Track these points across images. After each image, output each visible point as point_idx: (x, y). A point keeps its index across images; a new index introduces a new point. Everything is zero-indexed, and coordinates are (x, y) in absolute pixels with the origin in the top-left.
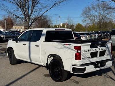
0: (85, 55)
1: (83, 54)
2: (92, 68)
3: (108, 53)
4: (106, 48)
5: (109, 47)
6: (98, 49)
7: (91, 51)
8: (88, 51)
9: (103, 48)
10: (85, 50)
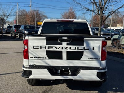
0: (35, 53)
1: (32, 51)
2: (43, 74)
3: (91, 56)
4: (84, 48)
5: (93, 48)
6: (61, 48)
7: (46, 48)
8: (41, 48)
9: (75, 47)
10: (34, 47)
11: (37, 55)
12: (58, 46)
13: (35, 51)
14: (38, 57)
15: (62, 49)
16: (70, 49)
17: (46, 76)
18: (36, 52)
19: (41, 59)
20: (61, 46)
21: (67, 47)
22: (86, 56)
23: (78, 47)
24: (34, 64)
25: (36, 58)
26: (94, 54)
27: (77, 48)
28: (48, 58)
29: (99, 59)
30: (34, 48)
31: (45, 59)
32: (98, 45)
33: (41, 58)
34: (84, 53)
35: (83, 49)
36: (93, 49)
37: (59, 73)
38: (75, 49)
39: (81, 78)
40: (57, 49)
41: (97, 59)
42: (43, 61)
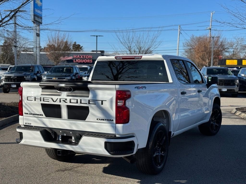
1: (26, 104)
3: (100, 116)
4: (89, 101)
5: (102, 101)
6: (59, 100)
7: (41, 101)
8: (35, 100)
9: (77, 100)
10: (28, 97)
11: (32, 111)
12: (55, 98)
13: (29, 103)
14: (33, 113)
15: (60, 102)
16: (70, 102)
17: (38, 142)
18: (30, 105)
19: (37, 116)
20: (59, 97)
21: (66, 99)
22: (93, 115)
23: (81, 100)
24: (29, 124)
25: (31, 115)
26: (104, 111)
27: (79, 101)
28: (44, 116)
29: (113, 120)
30: (28, 100)
31: (40, 116)
32: (111, 97)
33: (36, 114)
34: (90, 110)
35: (87, 102)
36: (102, 104)
37: (60, 140)
38: (77, 103)
39: (82, 149)
40: (54, 101)
41: (109, 120)
42: (39, 120)
